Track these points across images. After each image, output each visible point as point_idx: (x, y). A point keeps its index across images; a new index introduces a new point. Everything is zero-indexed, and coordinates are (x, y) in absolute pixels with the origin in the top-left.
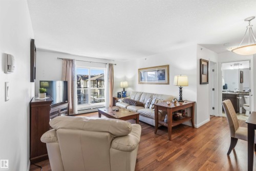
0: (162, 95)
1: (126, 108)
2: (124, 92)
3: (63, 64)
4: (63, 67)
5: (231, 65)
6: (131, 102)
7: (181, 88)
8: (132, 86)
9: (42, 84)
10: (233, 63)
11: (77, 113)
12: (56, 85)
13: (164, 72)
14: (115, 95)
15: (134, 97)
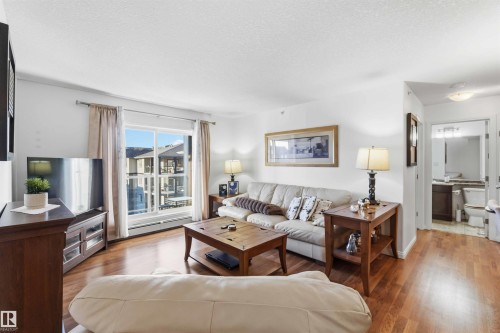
0: (324, 190)
1: (245, 219)
2: (232, 184)
3: (91, 119)
4: (90, 126)
5: (439, 131)
6: (255, 207)
7: (372, 175)
8: (250, 170)
9: (32, 167)
10: (441, 127)
11: (127, 234)
12: (69, 169)
13: (327, 141)
14: (215, 191)
15: (257, 194)
